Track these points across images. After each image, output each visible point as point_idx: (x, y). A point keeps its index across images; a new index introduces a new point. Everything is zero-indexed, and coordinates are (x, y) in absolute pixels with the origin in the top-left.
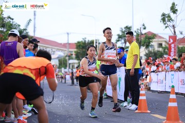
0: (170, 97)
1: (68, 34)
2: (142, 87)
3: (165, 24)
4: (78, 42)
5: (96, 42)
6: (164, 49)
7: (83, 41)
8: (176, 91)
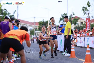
0: (87, 50)
1: (35, 18)
2: (73, 44)
3: (84, 12)
4: (40, 22)
5: (49, 22)
6: (84, 25)
7: (43, 21)
8: (90, 46)
